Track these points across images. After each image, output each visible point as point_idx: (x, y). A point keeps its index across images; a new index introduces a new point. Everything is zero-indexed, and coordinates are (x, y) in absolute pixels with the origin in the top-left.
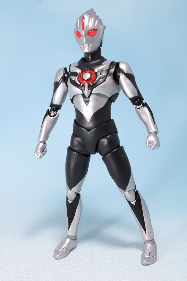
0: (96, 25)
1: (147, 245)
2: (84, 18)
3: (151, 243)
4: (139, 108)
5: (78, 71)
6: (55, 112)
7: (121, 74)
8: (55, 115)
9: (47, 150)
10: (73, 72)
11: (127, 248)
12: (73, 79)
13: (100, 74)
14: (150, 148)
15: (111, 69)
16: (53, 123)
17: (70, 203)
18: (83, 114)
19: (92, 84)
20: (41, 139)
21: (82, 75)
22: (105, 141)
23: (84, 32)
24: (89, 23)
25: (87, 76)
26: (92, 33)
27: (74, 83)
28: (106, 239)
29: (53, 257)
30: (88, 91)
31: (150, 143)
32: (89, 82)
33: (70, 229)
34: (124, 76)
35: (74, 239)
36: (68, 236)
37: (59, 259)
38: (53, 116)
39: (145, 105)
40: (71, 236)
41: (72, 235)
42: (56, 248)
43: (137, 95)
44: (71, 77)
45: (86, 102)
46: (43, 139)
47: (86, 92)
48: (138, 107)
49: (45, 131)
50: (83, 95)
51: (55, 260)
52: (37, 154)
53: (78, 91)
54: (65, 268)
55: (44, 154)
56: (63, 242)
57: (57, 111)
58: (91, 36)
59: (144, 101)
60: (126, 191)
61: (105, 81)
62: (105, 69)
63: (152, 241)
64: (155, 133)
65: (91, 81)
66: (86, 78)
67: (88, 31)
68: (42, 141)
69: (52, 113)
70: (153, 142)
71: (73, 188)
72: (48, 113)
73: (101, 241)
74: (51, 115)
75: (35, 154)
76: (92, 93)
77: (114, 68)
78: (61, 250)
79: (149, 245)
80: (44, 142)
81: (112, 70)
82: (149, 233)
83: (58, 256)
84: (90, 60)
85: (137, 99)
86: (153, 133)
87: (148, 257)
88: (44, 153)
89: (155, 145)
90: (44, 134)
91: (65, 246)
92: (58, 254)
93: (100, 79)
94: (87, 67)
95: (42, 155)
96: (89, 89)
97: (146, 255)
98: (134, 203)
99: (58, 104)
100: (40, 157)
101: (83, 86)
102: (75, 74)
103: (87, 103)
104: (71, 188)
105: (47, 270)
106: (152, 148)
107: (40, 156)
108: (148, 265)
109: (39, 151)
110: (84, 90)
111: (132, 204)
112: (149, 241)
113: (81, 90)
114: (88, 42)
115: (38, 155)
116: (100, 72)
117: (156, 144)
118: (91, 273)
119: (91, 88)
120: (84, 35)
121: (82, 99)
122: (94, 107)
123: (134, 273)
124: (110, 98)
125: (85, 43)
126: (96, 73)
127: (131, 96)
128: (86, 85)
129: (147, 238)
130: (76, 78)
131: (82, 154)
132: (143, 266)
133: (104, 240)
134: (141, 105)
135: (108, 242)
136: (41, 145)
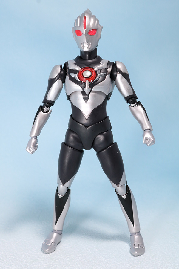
0: (96, 25)
1: (135, 237)
2: (85, 17)
3: (137, 235)
4: (133, 107)
5: (78, 68)
6: (48, 109)
7: (118, 74)
8: (48, 111)
9: (38, 145)
10: (72, 70)
11: (111, 240)
12: (73, 77)
13: (100, 73)
14: (147, 144)
15: (109, 68)
16: (46, 119)
17: (60, 198)
18: (81, 110)
19: (93, 81)
20: (33, 135)
21: (82, 73)
22: (101, 138)
23: (86, 31)
24: (90, 23)
25: (87, 74)
26: (93, 32)
27: (74, 80)
28: (87, 233)
29: (41, 252)
30: (89, 88)
31: (146, 139)
32: (90, 80)
33: (57, 223)
34: (121, 75)
35: (60, 233)
36: (55, 230)
37: (49, 254)
38: (46, 112)
39: (139, 103)
40: (57, 231)
41: (59, 229)
42: (44, 243)
43: (132, 94)
44: (70, 74)
45: (85, 99)
46: (35, 134)
47: (87, 90)
48: (132, 105)
49: (38, 127)
50: (83, 92)
51: (44, 254)
52: (29, 149)
53: (78, 88)
54: (58, 262)
55: (36, 150)
56: (50, 237)
57: (50, 108)
58: (90, 35)
59: (137, 100)
60: (120, 185)
61: (104, 79)
62: (104, 68)
63: (138, 233)
64: (150, 131)
65: (91, 79)
66: (86, 76)
67: (89, 30)
68: (34, 137)
69: (46, 109)
70: (149, 139)
71: (66, 183)
72: (41, 109)
73: (83, 234)
74: (44, 111)
75: (27, 149)
76: (92, 90)
77: (112, 67)
78: (50, 245)
79: (136, 237)
80: (36, 138)
81: (110, 70)
82: (136, 225)
83: (48, 251)
84: (87, 58)
85: (132, 98)
86: (148, 130)
87: (138, 248)
88: (36, 148)
89: (152, 142)
90: (37, 129)
91: (52, 240)
92: (47, 249)
93: (100, 77)
94: (85, 64)
95: (34, 150)
96: (89, 87)
97: (136, 247)
98: (124, 197)
99: (52, 100)
100: (32, 153)
101: (84, 84)
102: (75, 71)
103: (86, 101)
104: (64, 183)
105: (40, 265)
106: (148, 145)
107: (32, 150)
108: (139, 256)
109: (32, 146)
110: (85, 87)
111: (123, 198)
112: (136, 233)
113: (81, 87)
114: (88, 41)
115: (30, 151)
116: (100, 70)
117: (153, 140)
118: (86, 266)
119: (92, 85)
120: (85, 34)
121: (81, 96)
122: (93, 104)
123: (128, 264)
124: (108, 96)
125: (85, 42)
126: (96, 71)
127: (126, 95)
128: (87, 82)
129: (134, 230)
130: (76, 75)
131: (76, 149)
132: (134, 257)
133: (86, 234)
134: (136, 103)
135: (91, 236)
136: (34, 140)
